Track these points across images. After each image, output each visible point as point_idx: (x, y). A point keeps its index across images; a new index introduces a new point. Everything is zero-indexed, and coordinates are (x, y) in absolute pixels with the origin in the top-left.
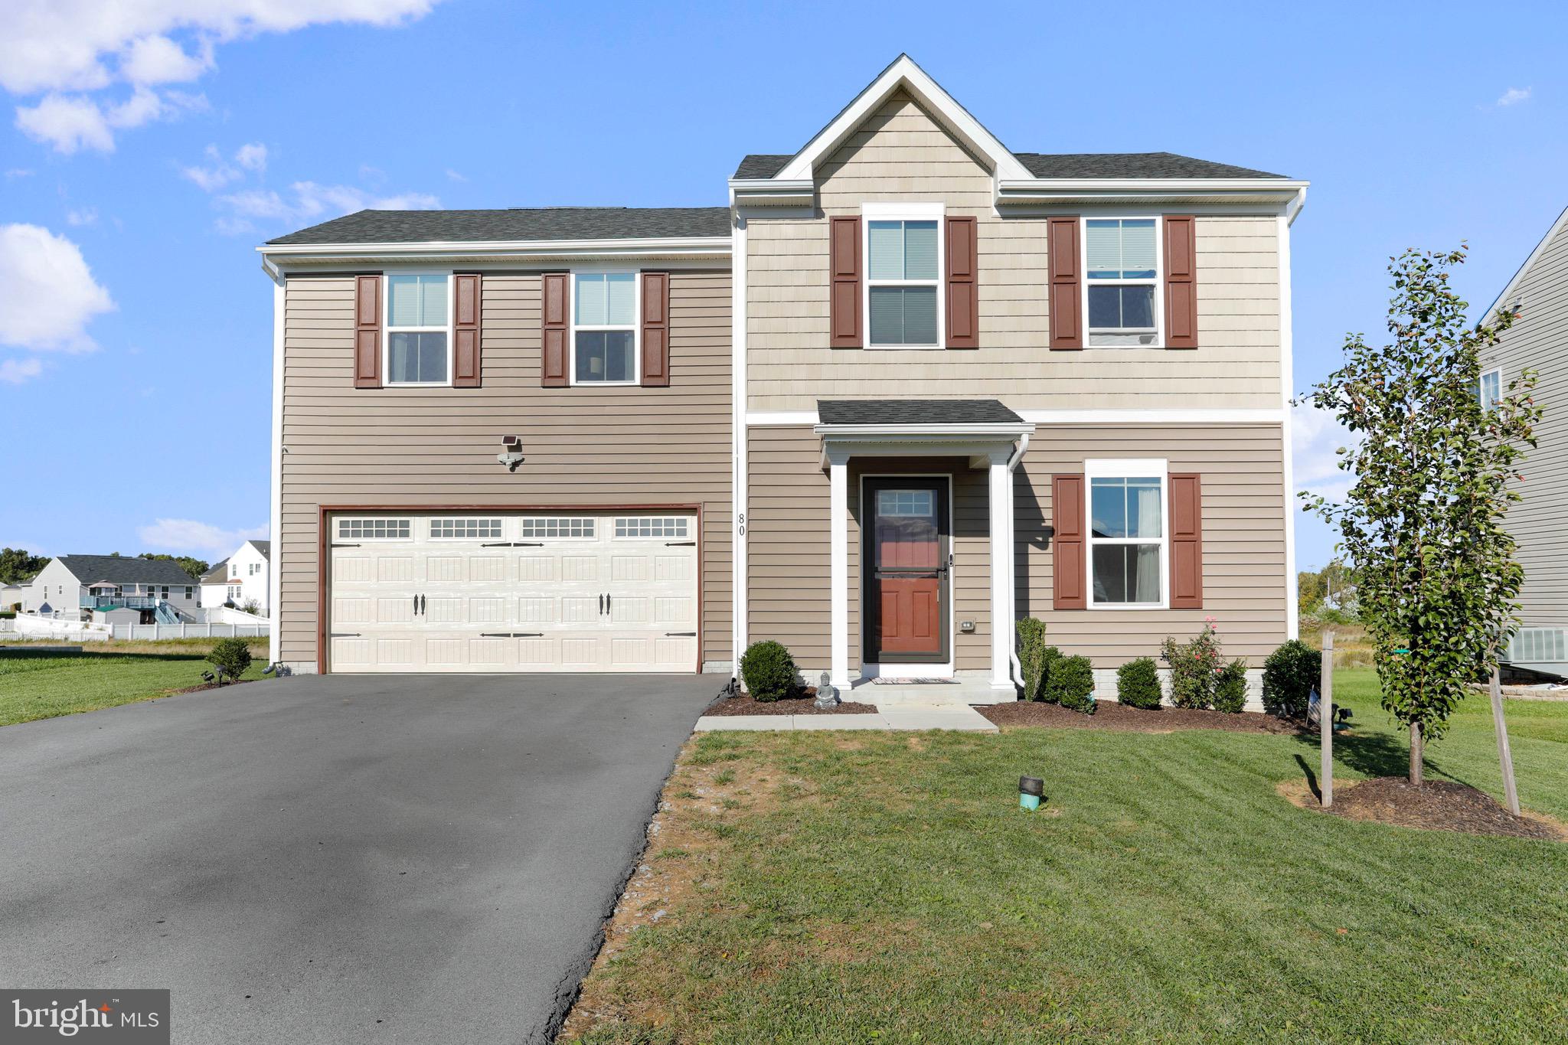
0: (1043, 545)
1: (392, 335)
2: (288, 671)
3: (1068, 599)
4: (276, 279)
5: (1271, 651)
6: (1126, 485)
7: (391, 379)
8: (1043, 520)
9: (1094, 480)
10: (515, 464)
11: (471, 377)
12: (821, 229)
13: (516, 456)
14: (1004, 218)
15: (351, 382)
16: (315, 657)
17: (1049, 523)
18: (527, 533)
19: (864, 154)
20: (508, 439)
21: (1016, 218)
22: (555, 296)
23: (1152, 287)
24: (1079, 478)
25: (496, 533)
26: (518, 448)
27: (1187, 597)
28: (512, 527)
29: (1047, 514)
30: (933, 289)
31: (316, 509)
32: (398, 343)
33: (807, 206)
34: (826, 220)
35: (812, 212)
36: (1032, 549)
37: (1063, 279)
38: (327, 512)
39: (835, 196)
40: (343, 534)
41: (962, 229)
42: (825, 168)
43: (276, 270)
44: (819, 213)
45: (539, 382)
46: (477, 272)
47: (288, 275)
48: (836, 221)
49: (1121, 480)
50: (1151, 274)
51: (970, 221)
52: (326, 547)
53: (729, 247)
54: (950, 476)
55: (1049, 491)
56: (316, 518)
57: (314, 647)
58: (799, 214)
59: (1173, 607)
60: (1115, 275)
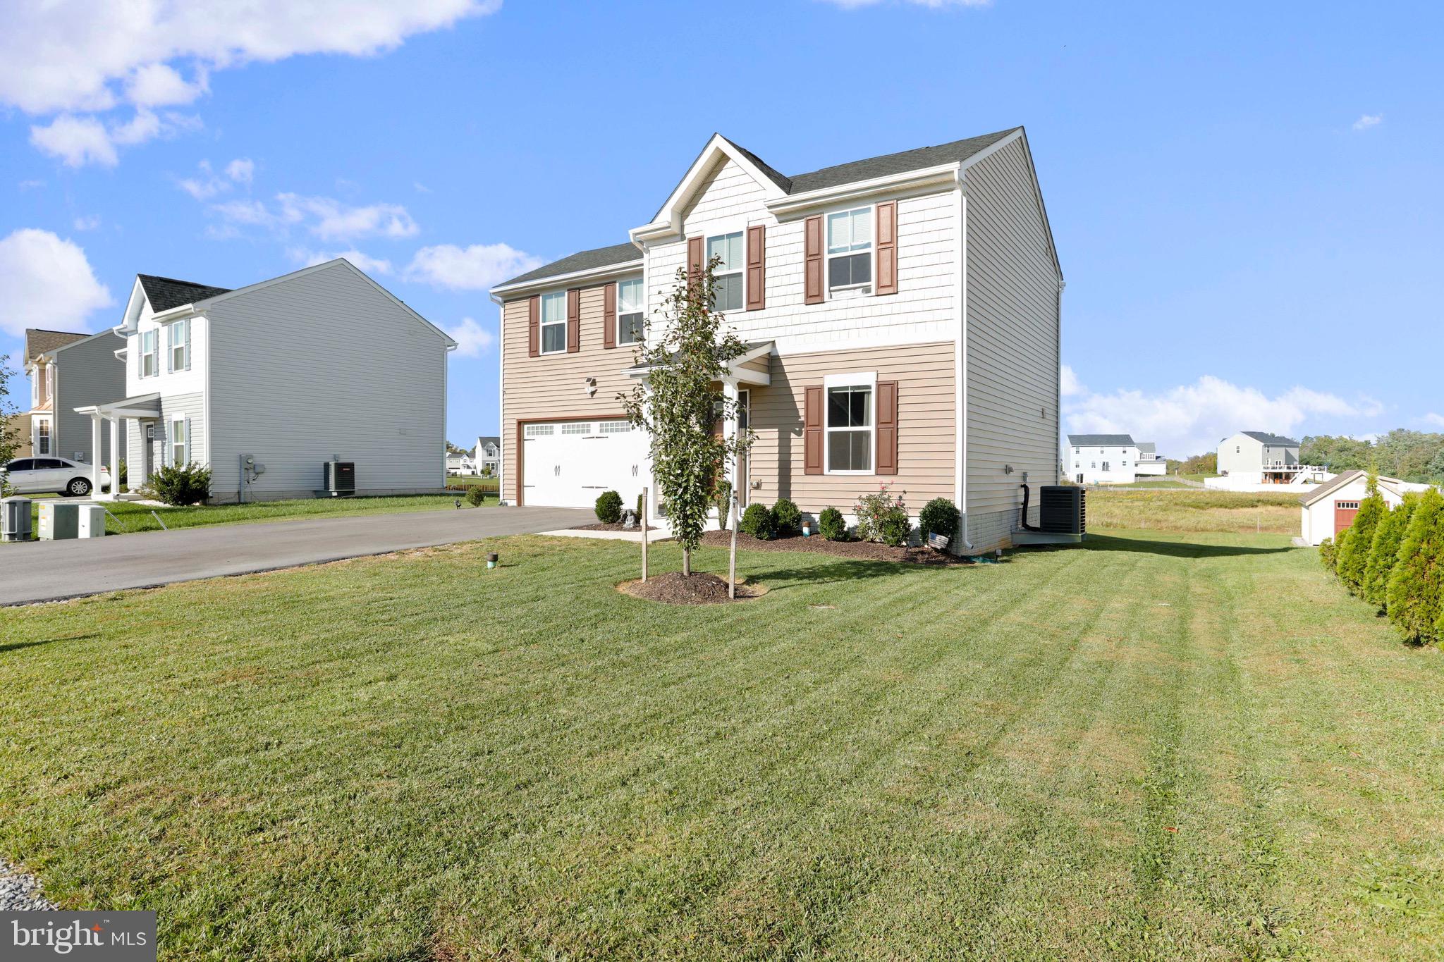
0: (799, 433)
1: (544, 328)
2: (506, 504)
3: (813, 467)
4: (500, 304)
6: (850, 391)
7: (545, 350)
8: (799, 417)
9: (830, 389)
10: (593, 393)
11: (575, 348)
12: (682, 247)
13: (593, 389)
14: (780, 222)
15: (527, 355)
16: (515, 497)
17: (802, 419)
18: (601, 431)
19: (708, 195)
20: (589, 380)
21: (787, 221)
23: (869, 254)
24: (820, 388)
25: (588, 431)
26: (594, 383)
27: (889, 465)
28: (595, 426)
29: (802, 413)
30: (740, 274)
31: (515, 421)
32: (549, 331)
33: (675, 235)
34: (686, 241)
35: (679, 238)
36: (793, 436)
37: (812, 256)
38: (521, 423)
39: (692, 228)
40: (528, 433)
41: (757, 235)
42: (684, 211)
43: (500, 299)
44: (683, 237)
45: (602, 347)
46: (576, 289)
47: (505, 302)
48: (691, 240)
49: (846, 388)
50: (868, 245)
51: (761, 230)
52: (520, 440)
53: (642, 265)
54: (747, 390)
55: (802, 398)
56: (515, 426)
57: (515, 492)
58: (672, 240)
59: (877, 474)
60: (845, 249)
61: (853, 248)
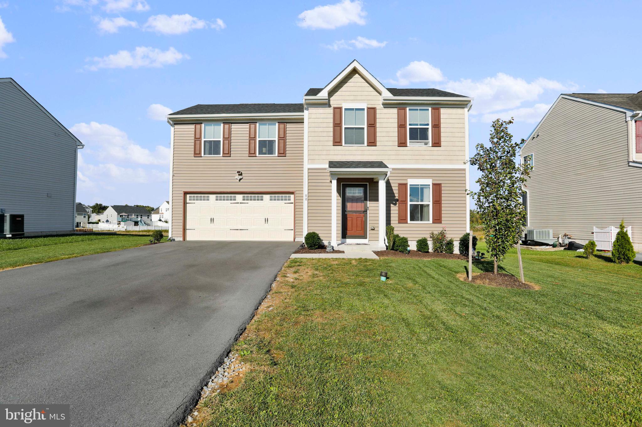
0: (395, 204)
1: (205, 141)
2: (174, 240)
3: (402, 220)
4: (171, 125)
5: (461, 236)
6: (420, 187)
7: (204, 154)
8: (395, 197)
9: (410, 185)
10: (240, 179)
11: (228, 154)
12: (330, 110)
13: (241, 177)
14: (384, 108)
15: (193, 155)
16: (182, 236)
17: (397, 198)
18: (244, 200)
19: (343, 89)
20: (238, 172)
21: (388, 108)
22: (252, 130)
23: (428, 128)
24: (406, 185)
25: (235, 200)
26: (241, 174)
27: (438, 219)
28: (239, 197)
29: (396, 195)
30: (363, 128)
31: (183, 193)
32: (207, 144)
33: (326, 104)
34: (332, 108)
35: (328, 106)
36: (392, 205)
37: (402, 126)
38: (186, 193)
39: (335, 101)
40: (190, 200)
41: (372, 111)
42: (332, 93)
43: (172, 122)
44: (330, 106)
45: (247, 155)
46: (230, 123)
47: (175, 124)
48: (335, 108)
49: (418, 185)
50: (428, 125)
51: (374, 109)
52: (185, 203)
53: (303, 116)
54: (368, 183)
55: (397, 188)
56: (182, 195)
57: (182, 233)
58: (324, 106)
59: (433, 223)
60: (417, 125)
61: (421, 125)
